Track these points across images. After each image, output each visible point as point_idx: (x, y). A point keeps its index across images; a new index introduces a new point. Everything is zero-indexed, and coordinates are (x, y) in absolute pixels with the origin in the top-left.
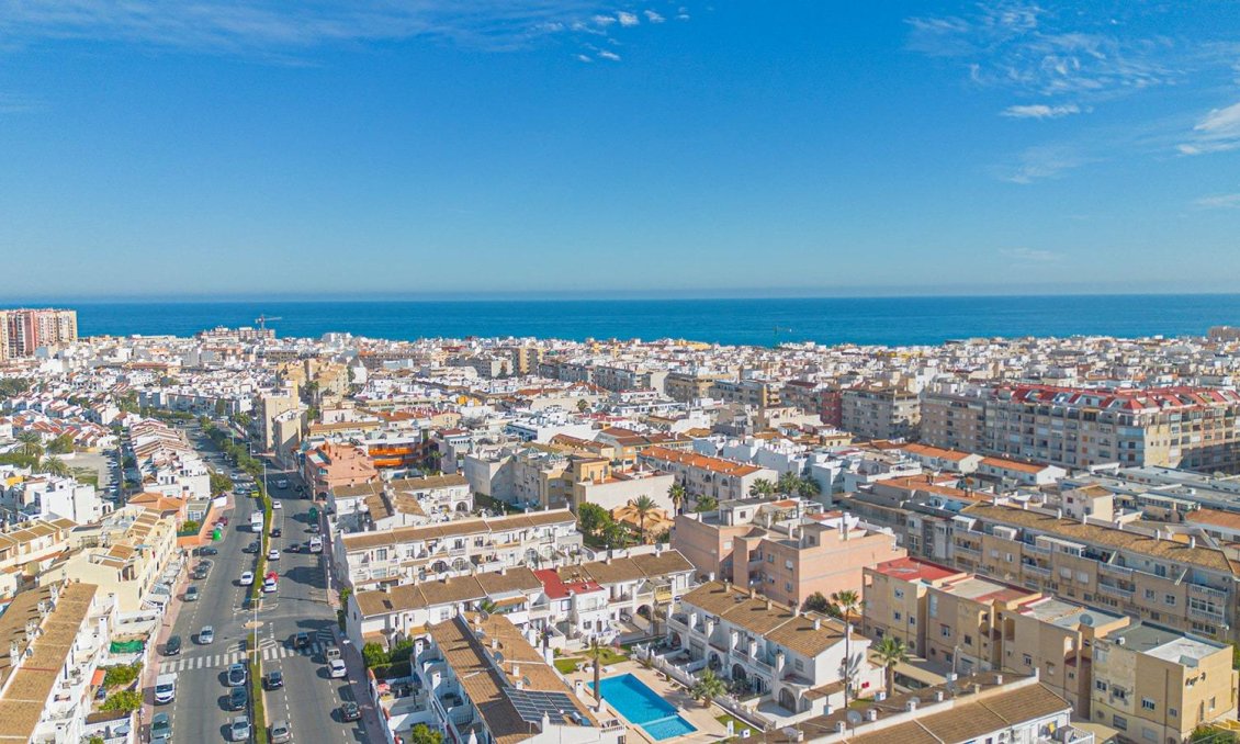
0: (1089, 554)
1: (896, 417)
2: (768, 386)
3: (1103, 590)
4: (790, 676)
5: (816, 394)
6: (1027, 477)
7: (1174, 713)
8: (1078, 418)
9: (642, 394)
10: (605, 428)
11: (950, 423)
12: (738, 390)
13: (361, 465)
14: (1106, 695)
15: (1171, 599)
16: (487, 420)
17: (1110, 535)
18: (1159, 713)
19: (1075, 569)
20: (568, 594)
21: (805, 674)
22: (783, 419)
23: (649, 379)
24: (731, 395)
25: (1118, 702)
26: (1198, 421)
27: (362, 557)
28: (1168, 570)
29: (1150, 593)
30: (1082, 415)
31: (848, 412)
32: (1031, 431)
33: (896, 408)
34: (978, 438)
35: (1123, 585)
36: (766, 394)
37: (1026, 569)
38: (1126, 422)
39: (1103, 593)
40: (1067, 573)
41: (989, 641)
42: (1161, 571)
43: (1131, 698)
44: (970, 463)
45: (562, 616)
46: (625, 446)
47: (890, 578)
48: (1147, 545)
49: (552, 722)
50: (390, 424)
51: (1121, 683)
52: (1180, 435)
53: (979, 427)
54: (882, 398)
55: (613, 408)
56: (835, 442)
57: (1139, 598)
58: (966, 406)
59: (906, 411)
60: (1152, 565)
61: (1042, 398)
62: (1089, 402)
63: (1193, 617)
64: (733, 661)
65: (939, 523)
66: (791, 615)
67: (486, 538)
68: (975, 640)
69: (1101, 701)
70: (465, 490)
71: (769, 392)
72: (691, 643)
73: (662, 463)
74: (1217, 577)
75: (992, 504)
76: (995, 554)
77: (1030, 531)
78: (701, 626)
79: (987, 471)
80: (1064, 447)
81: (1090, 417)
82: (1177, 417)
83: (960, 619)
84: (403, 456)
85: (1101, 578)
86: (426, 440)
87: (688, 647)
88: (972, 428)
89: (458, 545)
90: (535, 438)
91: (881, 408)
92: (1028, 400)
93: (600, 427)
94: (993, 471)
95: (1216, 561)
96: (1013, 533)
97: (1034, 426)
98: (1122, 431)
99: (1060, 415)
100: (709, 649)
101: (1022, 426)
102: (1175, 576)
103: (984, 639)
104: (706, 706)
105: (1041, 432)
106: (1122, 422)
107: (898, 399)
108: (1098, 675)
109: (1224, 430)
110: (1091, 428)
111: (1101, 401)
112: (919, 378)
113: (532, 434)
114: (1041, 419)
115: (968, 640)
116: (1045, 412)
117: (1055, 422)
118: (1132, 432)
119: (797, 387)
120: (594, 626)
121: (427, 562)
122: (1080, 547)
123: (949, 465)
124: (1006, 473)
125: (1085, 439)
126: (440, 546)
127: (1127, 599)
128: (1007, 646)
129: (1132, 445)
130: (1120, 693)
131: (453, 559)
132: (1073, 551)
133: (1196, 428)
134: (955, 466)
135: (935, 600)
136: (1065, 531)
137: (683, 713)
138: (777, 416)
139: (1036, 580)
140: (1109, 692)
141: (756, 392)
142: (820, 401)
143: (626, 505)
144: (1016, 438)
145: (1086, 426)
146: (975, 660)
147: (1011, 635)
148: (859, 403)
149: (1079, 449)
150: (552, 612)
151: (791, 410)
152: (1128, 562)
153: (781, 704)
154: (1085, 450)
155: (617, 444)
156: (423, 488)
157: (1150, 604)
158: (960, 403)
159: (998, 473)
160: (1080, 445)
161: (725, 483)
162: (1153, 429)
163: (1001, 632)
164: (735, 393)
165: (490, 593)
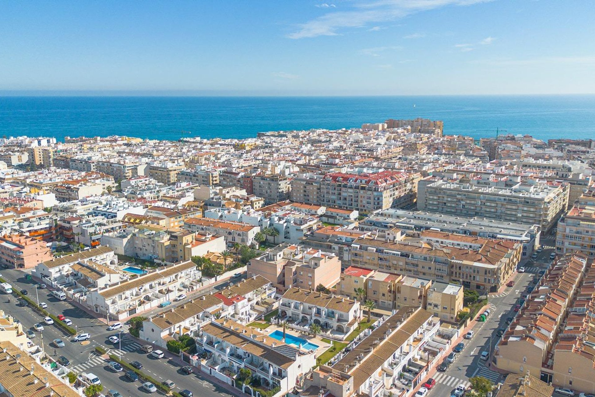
0: (402, 255)
1: (280, 189)
2: (212, 174)
3: (408, 267)
4: (339, 320)
5: (240, 178)
6: (346, 216)
7: (453, 309)
8: (358, 188)
9: (141, 180)
10: (149, 207)
11: (305, 191)
12: (195, 176)
13: (41, 246)
14: (431, 307)
15: (430, 268)
16: (75, 207)
17: (407, 247)
18: (448, 310)
19: (398, 261)
20: (234, 303)
21: (344, 318)
22: (231, 194)
23: (136, 169)
24: (191, 179)
25: (436, 309)
26: (397, 187)
27: (111, 300)
28: (428, 258)
29: (423, 267)
30: (360, 188)
31: (256, 186)
32: (340, 194)
33: (280, 185)
34: (318, 197)
35: (413, 265)
36: (211, 178)
37: (380, 262)
38: (376, 190)
39: (408, 268)
40: (395, 262)
41: (392, 295)
42: (425, 259)
43: (440, 307)
44: (322, 210)
45: (232, 313)
46: (170, 218)
47: (352, 277)
48: (420, 250)
49: (299, 355)
50: (21, 215)
51: (437, 303)
52: (392, 193)
53: (318, 193)
54: (273, 180)
55: (138, 193)
56: (257, 203)
57: (420, 269)
58: (312, 184)
59: (284, 186)
60: (423, 257)
61: (343, 180)
62: (361, 182)
63: (437, 273)
64: (314, 318)
65: (346, 248)
66: (331, 298)
67: (162, 281)
68: (386, 295)
69: (430, 309)
70: (112, 253)
71: (212, 177)
72: (292, 314)
73: (201, 227)
74: (443, 259)
75: (363, 238)
76: (369, 258)
77: (381, 248)
78: (296, 307)
79: (329, 214)
80: (353, 200)
81: (363, 188)
82: (392, 186)
83: (380, 288)
84: (43, 235)
85: (407, 263)
86: (56, 225)
87: (291, 315)
88: (315, 193)
89: (151, 287)
90: (115, 216)
91: (272, 184)
92: (338, 181)
93: (147, 207)
94: (332, 214)
95: (442, 254)
96: (375, 249)
97: (341, 192)
98: (375, 193)
99: (351, 187)
100: (301, 315)
101: (336, 192)
102: (431, 261)
103: (389, 294)
104: (314, 337)
105: (344, 194)
106: (375, 190)
107: (280, 180)
108: (429, 301)
109: (404, 189)
110: (364, 193)
111: (366, 181)
112: (279, 167)
113: (113, 214)
114: (343, 189)
115: (384, 295)
116: (345, 186)
117: (350, 190)
118: (379, 194)
119: (229, 175)
120: (244, 314)
121: (141, 297)
122: (399, 253)
123: (313, 212)
124: (337, 215)
125: (361, 197)
126: (143, 288)
127: (415, 269)
128: (398, 295)
129: (378, 199)
130: (436, 306)
131: (152, 294)
132: (397, 255)
133: (397, 189)
134: (316, 212)
135: (370, 283)
136: (392, 247)
137: (309, 341)
138: (228, 192)
139: (383, 265)
140: (433, 306)
141: (206, 177)
142: (242, 182)
143: (206, 253)
144: (334, 197)
145: (362, 192)
146: (386, 301)
147: (399, 292)
148: (262, 182)
149: (359, 201)
150: (229, 312)
151: (234, 188)
152: (415, 256)
153: (337, 330)
154: (361, 201)
155: (165, 217)
156: (92, 256)
157: (423, 270)
158: (309, 182)
159: (334, 214)
160: (360, 199)
161: (239, 235)
162: (385, 191)
163: (395, 292)
164: (193, 178)
165: (205, 309)
